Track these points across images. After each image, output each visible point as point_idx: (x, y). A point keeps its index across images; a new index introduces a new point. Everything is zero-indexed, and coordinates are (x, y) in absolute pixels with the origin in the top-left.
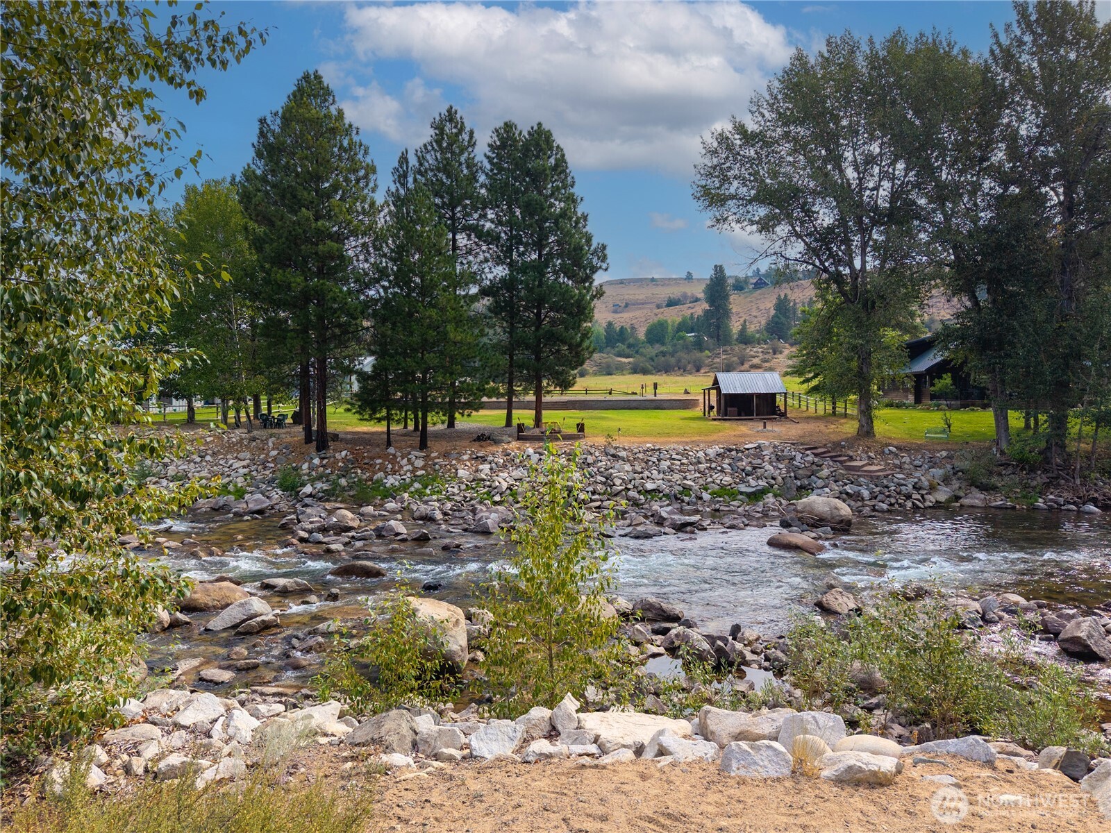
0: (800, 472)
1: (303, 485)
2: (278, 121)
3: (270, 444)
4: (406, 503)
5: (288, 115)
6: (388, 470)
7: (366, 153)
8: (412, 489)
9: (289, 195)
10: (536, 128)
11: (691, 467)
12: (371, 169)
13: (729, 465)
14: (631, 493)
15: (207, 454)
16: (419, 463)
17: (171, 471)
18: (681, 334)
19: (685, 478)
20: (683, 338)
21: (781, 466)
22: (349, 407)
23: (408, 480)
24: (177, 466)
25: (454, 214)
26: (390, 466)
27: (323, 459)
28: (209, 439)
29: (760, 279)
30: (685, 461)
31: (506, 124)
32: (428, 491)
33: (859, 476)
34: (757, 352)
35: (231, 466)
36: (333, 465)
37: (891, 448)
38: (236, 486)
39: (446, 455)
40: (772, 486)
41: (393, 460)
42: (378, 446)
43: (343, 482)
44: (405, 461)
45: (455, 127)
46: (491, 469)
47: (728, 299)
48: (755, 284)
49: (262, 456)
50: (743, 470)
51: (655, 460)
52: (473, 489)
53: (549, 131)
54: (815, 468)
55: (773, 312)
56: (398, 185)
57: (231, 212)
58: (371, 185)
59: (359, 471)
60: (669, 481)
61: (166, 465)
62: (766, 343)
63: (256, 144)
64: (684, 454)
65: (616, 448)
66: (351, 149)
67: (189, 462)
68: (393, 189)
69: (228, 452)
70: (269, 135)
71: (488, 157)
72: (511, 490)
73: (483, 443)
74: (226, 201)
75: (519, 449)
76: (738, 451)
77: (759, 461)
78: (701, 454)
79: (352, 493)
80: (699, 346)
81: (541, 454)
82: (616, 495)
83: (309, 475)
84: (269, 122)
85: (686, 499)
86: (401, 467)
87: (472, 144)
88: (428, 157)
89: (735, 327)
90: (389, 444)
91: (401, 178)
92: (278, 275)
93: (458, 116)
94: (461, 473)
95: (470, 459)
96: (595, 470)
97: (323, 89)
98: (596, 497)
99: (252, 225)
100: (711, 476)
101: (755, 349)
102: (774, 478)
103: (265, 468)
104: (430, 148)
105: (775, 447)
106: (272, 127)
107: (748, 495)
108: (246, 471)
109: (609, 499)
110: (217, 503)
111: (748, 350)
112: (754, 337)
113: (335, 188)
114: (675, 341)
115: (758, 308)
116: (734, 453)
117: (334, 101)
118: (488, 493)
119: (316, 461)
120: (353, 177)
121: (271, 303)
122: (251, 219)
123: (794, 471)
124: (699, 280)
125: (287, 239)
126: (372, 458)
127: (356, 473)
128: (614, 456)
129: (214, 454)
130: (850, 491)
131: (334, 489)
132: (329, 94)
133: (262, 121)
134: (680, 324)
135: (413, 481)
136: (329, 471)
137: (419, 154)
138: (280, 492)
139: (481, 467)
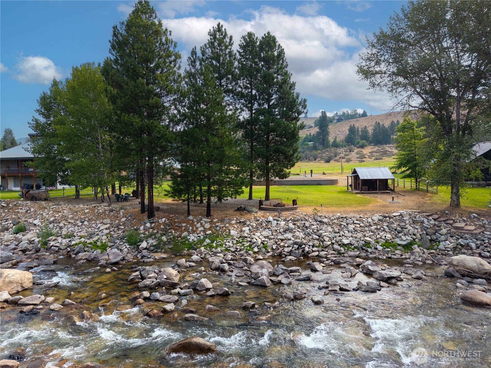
0: (428, 230)
1: (141, 241)
2: (124, 27)
3: (121, 214)
4: (204, 255)
5: (129, 24)
6: (190, 230)
7: (175, 46)
8: (205, 243)
9: (131, 70)
10: (267, 35)
11: (366, 229)
12: (178, 56)
13: (387, 226)
14: (336, 246)
15: (85, 220)
16: (207, 226)
17: (64, 231)
18: (306, 143)
19: (365, 236)
20: (307, 144)
21: (417, 227)
22: (167, 193)
23: (202, 237)
24: (68, 228)
25: (221, 83)
26: (191, 228)
27: (152, 223)
28: (86, 211)
29: (340, 117)
30: (362, 225)
31: (248, 33)
32: (214, 245)
33: (465, 233)
34: (342, 151)
35: (99, 228)
36: (158, 227)
37: (474, 214)
38: (102, 242)
39: (222, 221)
40: (414, 240)
41: (192, 225)
42: (182, 214)
43: (164, 238)
44: (199, 225)
45: (222, 35)
46: (249, 230)
47: (328, 127)
48: (338, 120)
49: (117, 222)
50: (396, 230)
51: (345, 224)
52: (240, 242)
53: (274, 36)
54: (437, 228)
55: (348, 133)
56: (191, 66)
57: (97, 81)
58: (177, 66)
59: (173, 231)
60: (356, 238)
61: (61, 228)
62: (345, 147)
63: (111, 40)
64: (360, 219)
65: (320, 216)
66: (167, 44)
67: (75, 225)
68: (188, 69)
69: (97, 219)
70: (119, 35)
71: (239, 52)
72: (263, 244)
73: (242, 213)
74: (94, 75)
75: (263, 217)
76: (390, 218)
77: (404, 224)
78: (370, 220)
79: (170, 247)
80: (315, 148)
81: (278, 221)
82: (326, 247)
83: (144, 234)
84: (118, 28)
85: (369, 250)
86: (197, 228)
87: (231, 44)
88: (207, 51)
89: (331, 139)
90: (189, 214)
91: (193, 63)
92: (126, 117)
93: (223, 29)
94: (233, 232)
95: (237, 223)
96: (311, 231)
97: (150, 9)
98: (315, 249)
99: (109, 88)
100: (379, 234)
101: (341, 150)
102: (414, 235)
103: (119, 229)
104: (208, 46)
105: (410, 215)
106: (121, 31)
107: (404, 246)
108: (108, 231)
109: (323, 250)
110: (90, 256)
111: (338, 150)
112: (340, 144)
113: (157, 67)
114: (303, 146)
115: (339, 131)
116: (388, 219)
117: (156, 16)
118: (250, 246)
119: (148, 225)
120: (168, 61)
121: (121, 133)
122: (109, 85)
123: (425, 230)
124: (310, 118)
125: (130, 96)
126: (180, 223)
127: (171, 232)
128: (320, 222)
129: (89, 220)
130: (462, 243)
131: (159, 244)
132: (153, 12)
133: (115, 28)
134: (305, 138)
135: (205, 238)
136: (155, 231)
137: (202, 49)
138: (128, 246)
139: (244, 229)
